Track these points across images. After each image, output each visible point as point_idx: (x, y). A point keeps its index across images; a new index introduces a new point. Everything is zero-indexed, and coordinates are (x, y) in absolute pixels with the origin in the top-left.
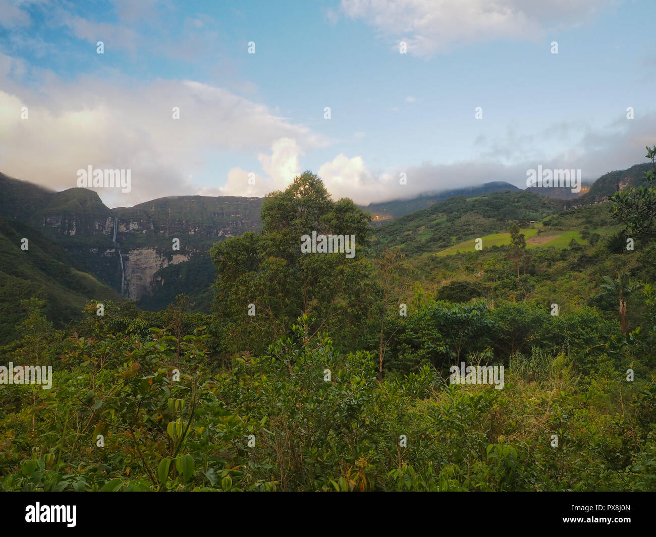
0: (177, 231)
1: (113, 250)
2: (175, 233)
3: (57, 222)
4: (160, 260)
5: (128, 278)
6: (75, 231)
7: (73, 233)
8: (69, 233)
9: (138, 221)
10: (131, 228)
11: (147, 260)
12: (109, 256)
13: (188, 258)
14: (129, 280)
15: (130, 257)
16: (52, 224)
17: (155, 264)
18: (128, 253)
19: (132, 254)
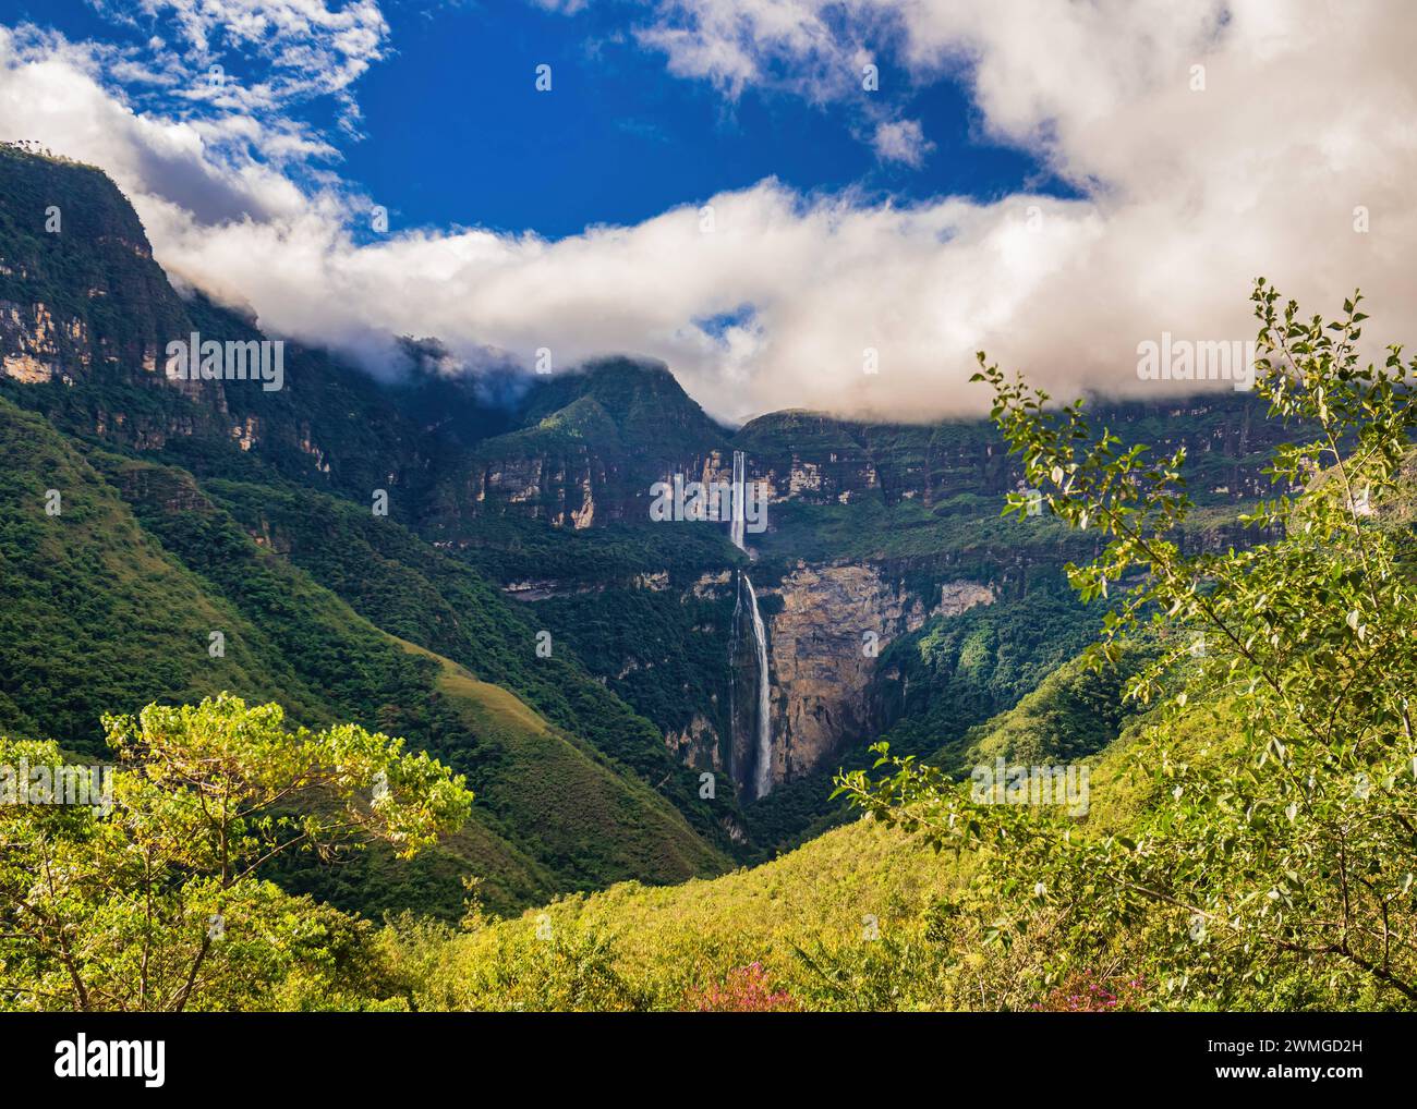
0: (963, 490)
1: (725, 577)
2: (961, 498)
3: (526, 483)
4: (895, 606)
5: (782, 678)
6: (590, 513)
7: (584, 519)
8: (570, 522)
9: (820, 458)
10: (795, 488)
11: (849, 607)
12: (712, 597)
13: (994, 591)
14: (788, 685)
15: (785, 598)
16: (509, 491)
17: (877, 619)
18: (779, 585)
19: (794, 586)
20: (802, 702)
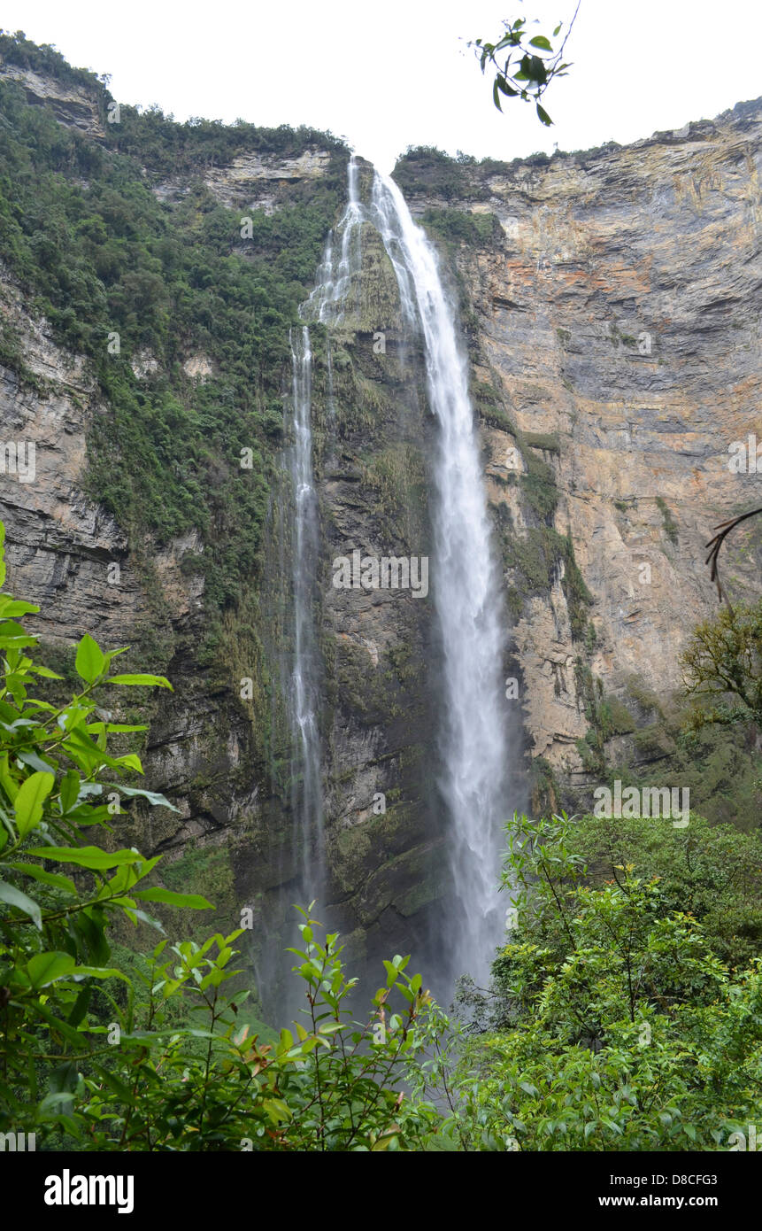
15: (506, 223)
19: (532, 202)
20: (610, 512)
